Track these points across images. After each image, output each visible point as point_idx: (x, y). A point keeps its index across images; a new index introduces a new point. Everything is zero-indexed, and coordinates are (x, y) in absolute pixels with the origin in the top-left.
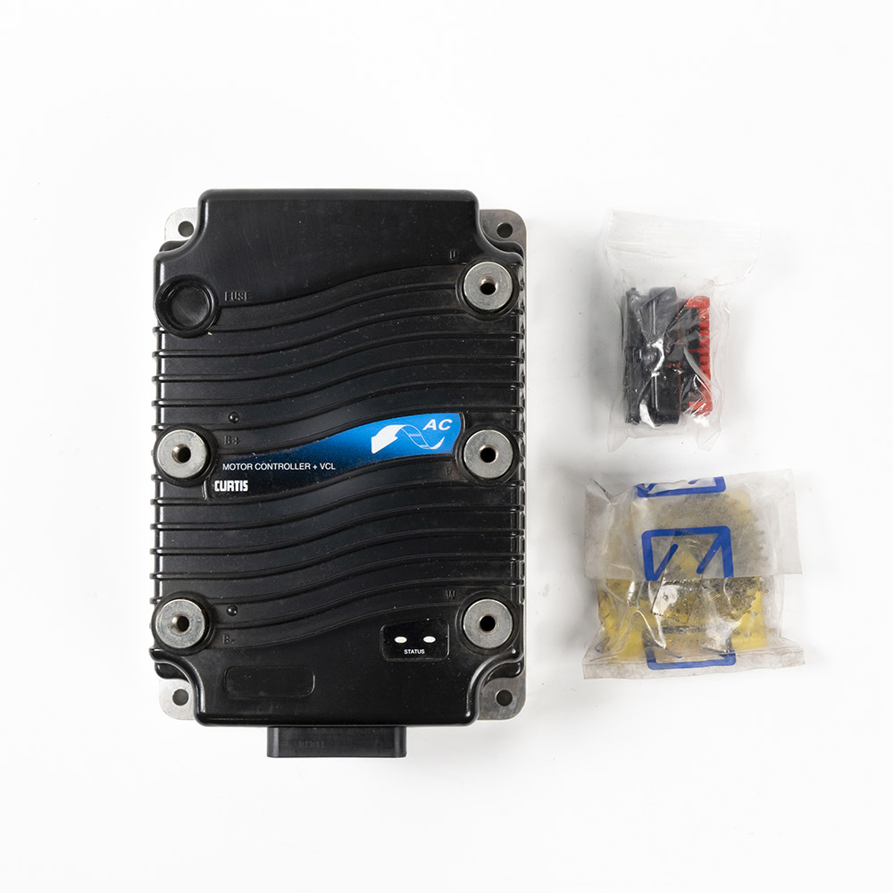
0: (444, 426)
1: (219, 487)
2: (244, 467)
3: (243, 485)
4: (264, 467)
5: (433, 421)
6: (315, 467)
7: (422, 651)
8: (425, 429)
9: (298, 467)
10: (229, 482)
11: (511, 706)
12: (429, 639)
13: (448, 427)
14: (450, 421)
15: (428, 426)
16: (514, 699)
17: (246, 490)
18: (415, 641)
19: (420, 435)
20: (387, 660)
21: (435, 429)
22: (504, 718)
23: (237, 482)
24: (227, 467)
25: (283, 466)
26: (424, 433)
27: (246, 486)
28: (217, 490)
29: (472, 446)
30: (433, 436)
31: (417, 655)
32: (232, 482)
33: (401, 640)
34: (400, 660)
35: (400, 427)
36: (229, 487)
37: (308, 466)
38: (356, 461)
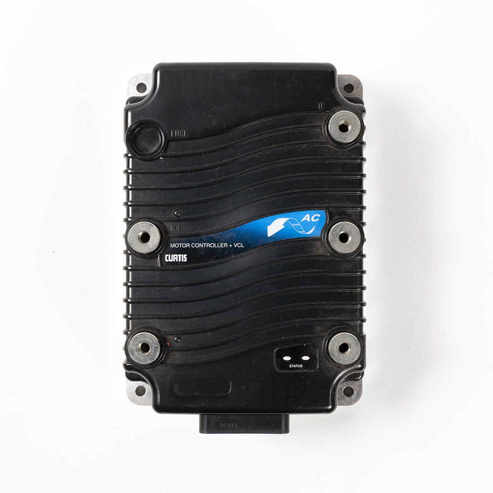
0: (315, 218)
1: (168, 259)
2: (184, 245)
3: (184, 258)
4: (197, 245)
5: (308, 216)
6: (231, 246)
7: (301, 366)
8: (302, 220)
9: (219, 245)
10: (175, 255)
11: (353, 397)
12: (306, 358)
13: (318, 219)
14: (319, 216)
15: (304, 219)
16: (355, 392)
17: (186, 260)
18: (296, 359)
19: (299, 224)
20: (278, 371)
21: (309, 220)
22: (348, 405)
23: (180, 255)
24: (173, 246)
25: (210, 245)
26: (302, 223)
27: (186, 258)
28: (166, 260)
29: (334, 233)
30: (308, 225)
31: (297, 368)
32: (176, 255)
33: (287, 358)
34: (286, 371)
35: (286, 219)
36: (175, 258)
37: (226, 245)
38: (258, 242)
